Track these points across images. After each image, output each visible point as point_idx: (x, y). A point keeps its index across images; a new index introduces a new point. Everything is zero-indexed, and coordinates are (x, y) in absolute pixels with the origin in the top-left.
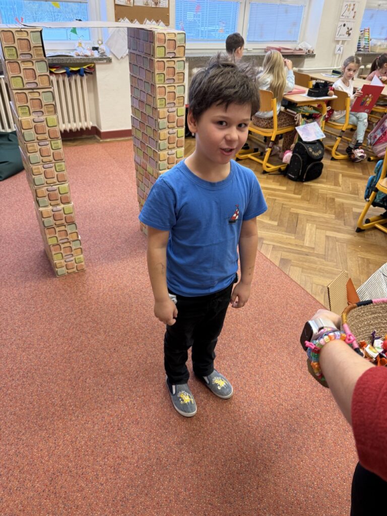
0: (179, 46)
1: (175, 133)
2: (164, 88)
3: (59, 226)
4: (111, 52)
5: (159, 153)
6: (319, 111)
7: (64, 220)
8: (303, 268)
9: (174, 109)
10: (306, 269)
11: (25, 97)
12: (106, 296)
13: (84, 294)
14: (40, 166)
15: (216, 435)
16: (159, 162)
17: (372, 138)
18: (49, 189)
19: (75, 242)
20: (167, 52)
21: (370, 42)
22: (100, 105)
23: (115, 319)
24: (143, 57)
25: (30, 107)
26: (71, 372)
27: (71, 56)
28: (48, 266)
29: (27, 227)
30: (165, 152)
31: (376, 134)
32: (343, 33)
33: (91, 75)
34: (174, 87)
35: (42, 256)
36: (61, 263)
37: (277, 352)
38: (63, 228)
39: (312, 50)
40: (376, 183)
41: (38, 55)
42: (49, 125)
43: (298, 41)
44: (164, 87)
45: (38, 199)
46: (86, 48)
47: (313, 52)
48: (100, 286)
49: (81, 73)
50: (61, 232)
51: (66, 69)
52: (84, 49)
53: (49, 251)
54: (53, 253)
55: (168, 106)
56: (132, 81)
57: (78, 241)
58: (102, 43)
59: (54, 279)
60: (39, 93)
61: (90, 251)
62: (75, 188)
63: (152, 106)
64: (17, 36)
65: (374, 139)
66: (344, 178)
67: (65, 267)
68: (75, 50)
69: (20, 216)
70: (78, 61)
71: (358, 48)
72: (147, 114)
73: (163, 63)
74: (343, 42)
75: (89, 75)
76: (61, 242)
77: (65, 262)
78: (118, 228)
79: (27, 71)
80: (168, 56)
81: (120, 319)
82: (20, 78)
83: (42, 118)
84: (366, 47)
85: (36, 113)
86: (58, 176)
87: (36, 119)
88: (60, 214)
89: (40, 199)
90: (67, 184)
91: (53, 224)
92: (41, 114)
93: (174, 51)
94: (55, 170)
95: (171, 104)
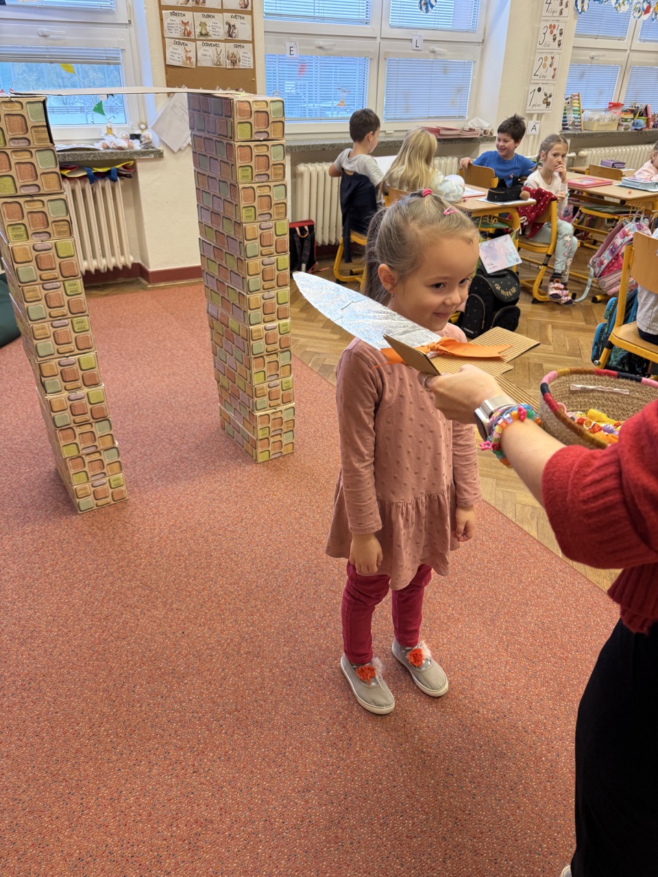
0: (274, 122)
1: (273, 263)
2: (252, 190)
3: (80, 425)
4: (161, 141)
5: (248, 296)
6: (508, 225)
7: (89, 414)
8: (498, 479)
9: (271, 224)
10: (504, 480)
11: (20, 210)
12: (165, 541)
13: (126, 541)
14: (46, 324)
15: (367, 771)
16: (249, 311)
17: (596, 265)
18: (61, 363)
19: (107, 452)
20: (254, 131)
21: (582, 115)
22: (147, 227)
23: (182, 581)
24: (216, 141)
25: (27, 225)
26: (107, 676)
27: (94, 150)
28: (63, 496)
29: (26, 433)
30: (259, 295)
31: (602, 258)
32: (538, 103)
33: (129, 180)
34: (268, 188)
35: (51, 480)
36: (85, 488)
37: (464, 621)
38: (87, 428)
39: (490, 129)
40: (608, 334)
41: (40, 140)
42: (61, 255)
43: (467, 117)
44: (253, 188)
45: (43, 379)
46: (120, 136)
47: (491, 133)
48: (154, 525)
49: (113, 176)
50: (84, 435)
51: (87, 171)
52: (116, 138)
53: (63, 468)
54: (72, 471)
55: (259, 219)
56: (198, 182)
57: (115, 450)
58: (146, 128)
59: (74, 517)
60: (43, 202)
61: (134, 468)
62: (106, 365)
63: (234, 220)
64: (4, 110)
65: (600, 267)
66: (556, 331)
67: (92, 495)
68: (103, 139)
69: (13, 415)
70: (107, 158)
71: (563, 125)
72: (226, 234)
73: (249, 149)
74: (540, 116)
75: (125, 178)
76: (84, 452)
77: (93, 486)
78: (182, 428)
79: (22, 166)
80: (257, 138)
81: (191, 581)
82: (10, 179)
83: (49, 243)
84: (576, 123)
85: (38, 235)
86: (78, 340)
87: (39, 245)
88: (82, 404)
89: (47, 381)
90: (93, 353)
91: (69, 422)
92: (46, 237)
93: (266, 130)
94: (72, 330)
95: (265, 216)
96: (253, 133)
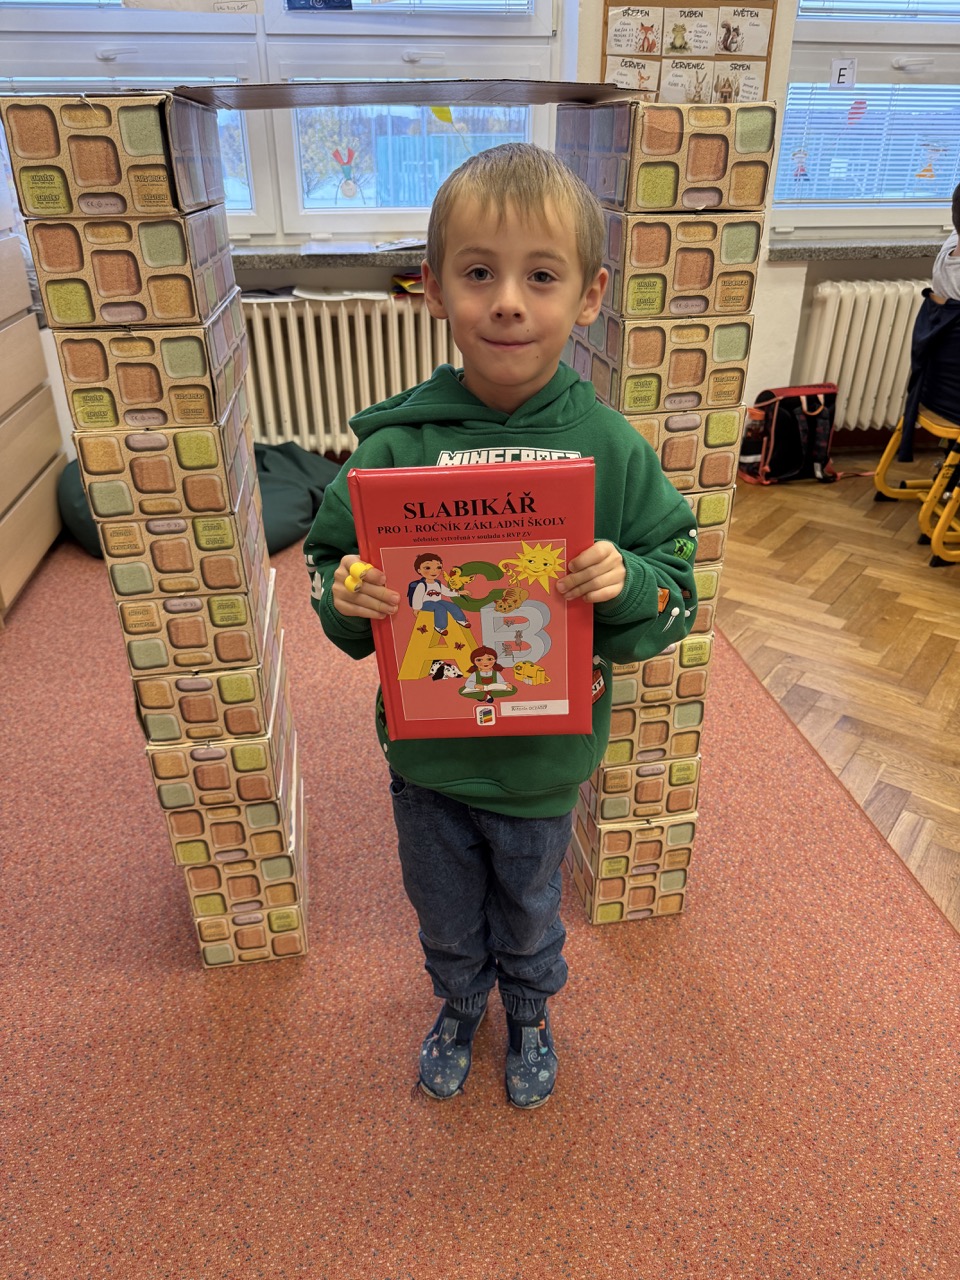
0: (740, 164)
2: (658, 335)
3: (214, 807)
7: (233, 789)
9: (697, 418)
11: (100, 357)
14: (152, 604)
18: (181, 686)
19: (269, 862)
20: (683, 186)
25: (116, 394)
34: (702, 332)
36: (218, 925)
38: (230, 815)
41: (148, 199)
42: (187, 462)
44: (662, 330)
45: (144, 711)
50: (222, 827)
54: (193, 892)
55: (668, 405)
57: (283, 861)
60: (150, 341)
64: (67, 125)
67: (232, 940)
73: (663, 231)
76: (219, 858)
77: (234, 924)
79: (107, 259)
80: (686, 203)
82: (79, 287)
83: (162, 435)
85: (139, 415)
86: (220, 642)
87: (138, 437)
88: (220, 770)
89: (151, 715)
90: (252, 671)
91: (192, 802)
92: (153, 421)
93: (718, 184)
94: (208, 619)
95: (684, 399)
96: (680, 191)
